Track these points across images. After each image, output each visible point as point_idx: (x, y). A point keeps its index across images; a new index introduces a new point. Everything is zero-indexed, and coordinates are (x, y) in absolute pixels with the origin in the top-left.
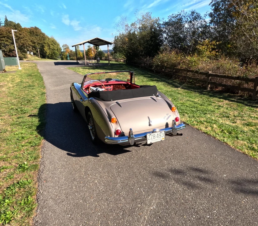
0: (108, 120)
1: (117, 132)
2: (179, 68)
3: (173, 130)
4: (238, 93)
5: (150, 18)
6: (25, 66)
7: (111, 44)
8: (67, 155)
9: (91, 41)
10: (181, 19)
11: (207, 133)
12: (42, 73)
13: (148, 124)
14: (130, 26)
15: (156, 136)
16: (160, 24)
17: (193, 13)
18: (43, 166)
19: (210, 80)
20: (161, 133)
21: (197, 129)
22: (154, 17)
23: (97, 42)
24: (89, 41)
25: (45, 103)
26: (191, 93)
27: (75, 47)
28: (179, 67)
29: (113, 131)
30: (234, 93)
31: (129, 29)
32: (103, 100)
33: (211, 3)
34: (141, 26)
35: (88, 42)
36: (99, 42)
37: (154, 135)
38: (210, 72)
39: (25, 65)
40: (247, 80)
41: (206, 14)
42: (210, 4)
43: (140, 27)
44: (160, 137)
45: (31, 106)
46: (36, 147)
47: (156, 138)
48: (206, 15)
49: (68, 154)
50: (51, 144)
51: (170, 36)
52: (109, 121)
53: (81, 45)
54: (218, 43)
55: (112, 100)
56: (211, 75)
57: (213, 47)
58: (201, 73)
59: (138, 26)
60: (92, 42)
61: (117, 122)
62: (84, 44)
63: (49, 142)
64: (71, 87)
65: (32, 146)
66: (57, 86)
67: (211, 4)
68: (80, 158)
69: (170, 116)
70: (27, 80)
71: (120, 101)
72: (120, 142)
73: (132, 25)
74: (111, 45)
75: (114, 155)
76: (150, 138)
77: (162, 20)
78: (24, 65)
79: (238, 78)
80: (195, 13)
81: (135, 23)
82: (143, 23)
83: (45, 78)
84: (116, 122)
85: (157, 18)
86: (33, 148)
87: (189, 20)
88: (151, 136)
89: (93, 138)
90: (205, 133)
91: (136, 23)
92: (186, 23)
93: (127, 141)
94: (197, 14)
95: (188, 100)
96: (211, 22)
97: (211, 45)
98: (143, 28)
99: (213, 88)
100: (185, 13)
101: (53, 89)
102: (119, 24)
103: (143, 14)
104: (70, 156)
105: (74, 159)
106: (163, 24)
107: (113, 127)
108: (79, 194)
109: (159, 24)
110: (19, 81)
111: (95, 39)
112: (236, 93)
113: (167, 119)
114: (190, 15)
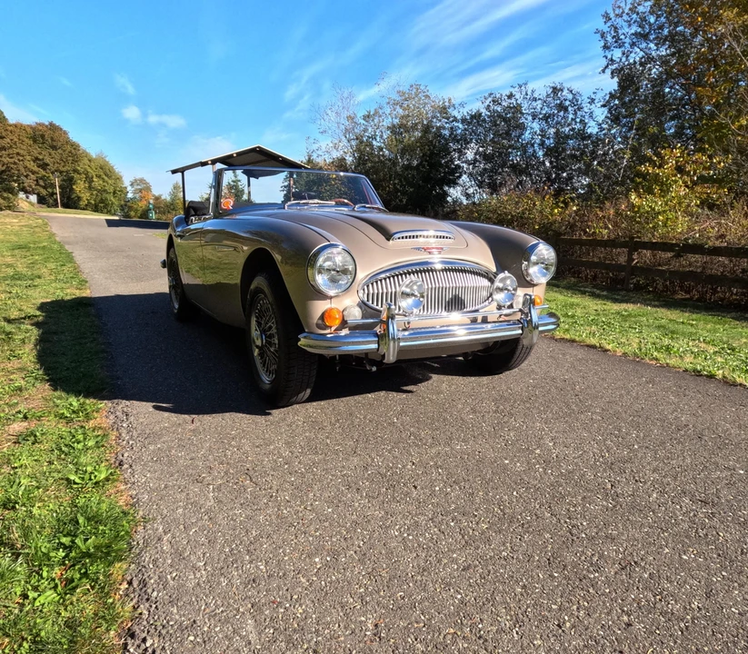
5: (427, 97)
6: (6, 224)
9: (238, 154)
10: (517, 109)
12: (69, 243)
16: (455, 120)
24: (231, 156)
27: (180, 174)
31: (357, 131)
33: (607, 67)
34: (396, 121)
36: (262, 161)
39: (7, 220)
43: (394, 126)
59: (387, 122)
62: (214, 162)
67: (608, 71)
73: (367, 117)
81: (376, 112)
85: (447, 102)
92: (533, 119)
94: (570, 92)
102: (330, 112)
103: (403, 88)
106: (464, 121)
111: (253, 150)
114: (548, 96)
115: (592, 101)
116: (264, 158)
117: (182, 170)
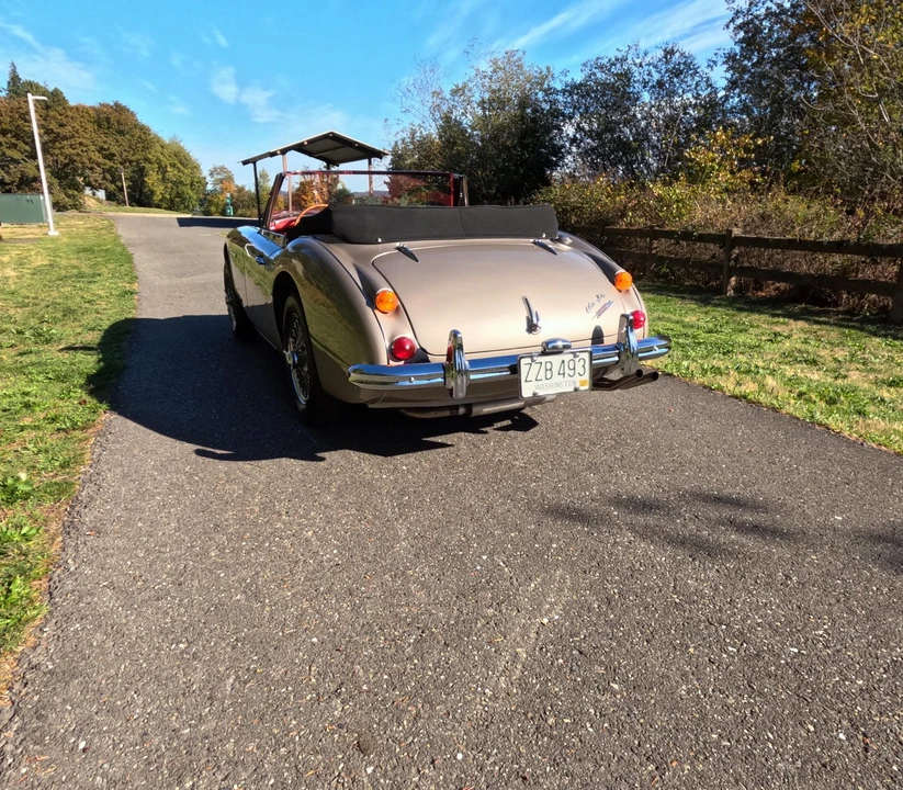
0: (363, 300)
1: (397, 349)
2: (624, 227)
3: (624, 357)
4: (836, 304)
5: (520, 67)
6: (71, 226)
7: (379, 155)
8: (194, 455)
9: (310, 142)
10: (626, 76)
11: (745, 397)
12: (131, 246)
13: (525, 327)
14: (448, 97)
15: (555, 370)
16: (555, 92)
17: (669, 53)
18: (90, 489)
19: (736, 259)
20: (576, 360)
21: (705, 387)
22: (533, 65)
23: (333, 149)
24: (302, 144)
25: (130, 316)
26: (668, 301)
27: (252, 165)
28: (622, 225)
29: (383, 345)
30: (823, 303)
31: (445, 108)
32: (345, 239)
33: (733, 20)
34: (487, 96)
35: (300, 148)
36: (338, 148)
37: (549, 366)
38: (737, 232)
39: (73, 222)
40: (874, 252)
41: (714, 59)
42: (728, 27)
43: (483, 102)
44: (571, 373)
45: (77, 323)
46: (77, 433)
47: (557, 378)
48: (715, 62)
49: (198, 452)
50: (134, 424)
51: (589, 134)
52: (368, 304)
53: (273, 154)
54: (760, 142)
55: (380, 240)
56: (738, 241)
57: (742, 154)
58: (702, 238)
59: (477, 98)
60: (312, 148)
61: (400, 310)
62: (284, 152)
63: (127, 417)
64: (225, 246)
65: (59, 430)
66: (182, 276)
67: (732, 26)
68: (247, 466)
69: (610, 303)
70: (75, 262)
71: (412, 246)
72: (407, 383)
73: (454, 92)
74: (381, 158)
75: (386, 456)
76: (532, 377)
77: (563, 78)
78: (68, 222)
79: (839, 247)
80: (677, 55)
81: (465, 85)
82: (493, 87)
83: (140, 257)
84: (397, 310)
85: (545, 72)
86: (62, 435)
87: (656, 76)
88: (535, 367)
89: (302, 399)
90: (736, 397)
91: (471, 85)
92: (645, 87)
93: (440, 380)
94: (682, 54)
95: (659, 319)
96: (733, 84)
97: (737, 147)
98: (496, 102)
99: (747, 291)
100: (641, 54)
101: (166, 282)
102: (411, 88)
103: (496, 56)
104: (208, 459)
105: (222, 466)
106: (564, 92)
107: (384, 329)
108: (234, 575)
109: (548, 91)
110: (47, 263)
111: (326, 137)
112: (829, 305)
113: (599, 314)
114: (660, 60)
115: (712, 64)
116: (340, 145)
117: (254, 161)
